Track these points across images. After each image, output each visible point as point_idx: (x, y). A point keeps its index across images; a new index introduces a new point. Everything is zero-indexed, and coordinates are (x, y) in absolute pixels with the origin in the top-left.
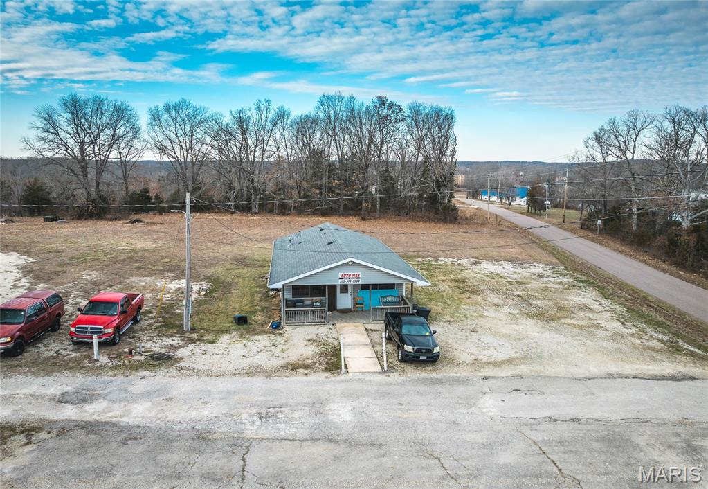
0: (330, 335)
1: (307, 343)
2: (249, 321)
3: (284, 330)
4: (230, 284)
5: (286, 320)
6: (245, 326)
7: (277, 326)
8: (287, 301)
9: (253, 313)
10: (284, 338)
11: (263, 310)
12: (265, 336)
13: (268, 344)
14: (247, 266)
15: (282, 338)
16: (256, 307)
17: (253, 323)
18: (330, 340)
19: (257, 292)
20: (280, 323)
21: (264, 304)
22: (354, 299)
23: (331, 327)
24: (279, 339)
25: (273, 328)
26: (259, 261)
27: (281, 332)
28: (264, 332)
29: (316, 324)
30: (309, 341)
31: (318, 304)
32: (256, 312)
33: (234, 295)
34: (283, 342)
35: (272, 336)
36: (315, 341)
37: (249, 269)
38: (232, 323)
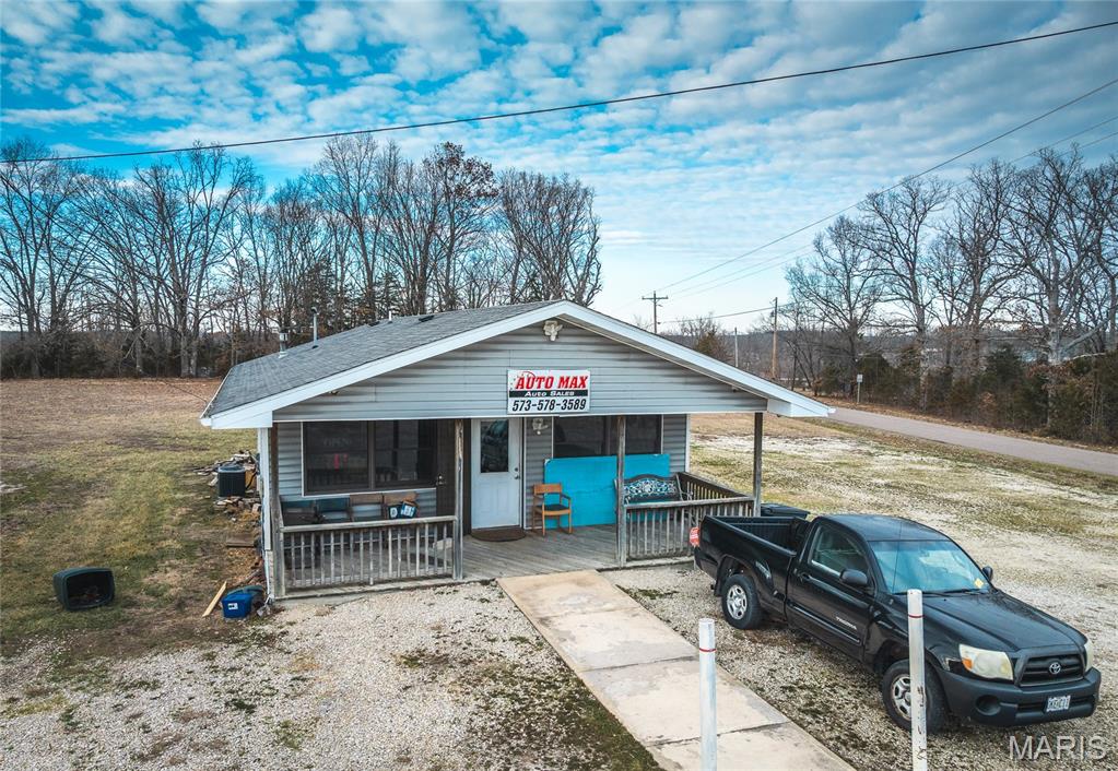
0: (495, 629)
1: (409, 676)
2: (122, 590)
3: (279, 618)
4: (88, 485)
5: (289, 578)
6: (99, 614)
7: (250, 605)
8: (285, 505)
9: (150, 562)
10: (284, 661)
11: (188, 551)
12: (189, 657)
13: (203, 703)
14: (152, 446)
15: (276, 659)
16: (165, 544)
17: (143, 597)
18: (512, 653)
19: (172, 501)
20: (261, 592)
21: (195, 532)
22: (531, 491)
23: (484, 592)
24: (268, 669)
25: (228, 614)
26: (190, 439)
27: (268, 629)
28: (186, 636)
29: (415, 584)
30: (412, 661)
31: (408, 510)
32: (163, 555)
33: (88, 511)
34: (282, 681)
35: (226, 655)
36: (441, 661)
37: (157, 454)
38: (45, 602)
